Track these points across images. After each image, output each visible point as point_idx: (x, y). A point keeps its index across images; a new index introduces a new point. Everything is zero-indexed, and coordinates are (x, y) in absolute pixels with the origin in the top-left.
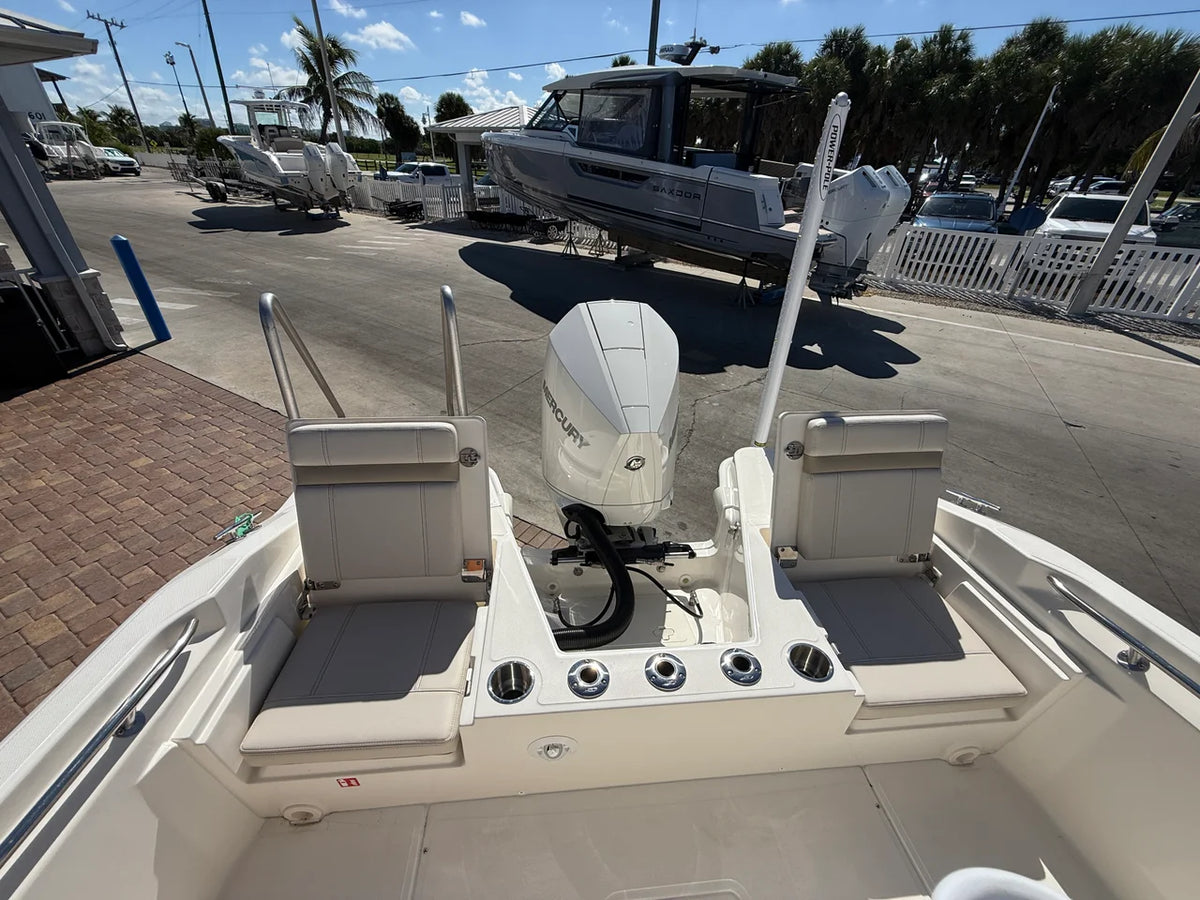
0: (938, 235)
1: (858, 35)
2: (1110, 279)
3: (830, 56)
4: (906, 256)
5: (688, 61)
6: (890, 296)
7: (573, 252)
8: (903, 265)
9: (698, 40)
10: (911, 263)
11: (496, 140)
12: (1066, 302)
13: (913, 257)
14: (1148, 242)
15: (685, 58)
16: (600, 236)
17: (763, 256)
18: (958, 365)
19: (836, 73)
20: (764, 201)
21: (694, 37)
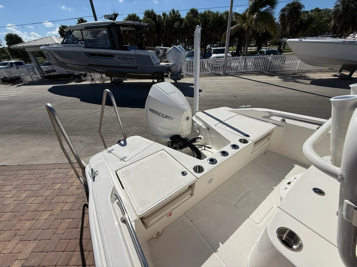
0: (191, 61)
1: (152, 11)
2: (227, 65)
3: (148, 17)
4: (188, 68)
5: (115, 19)
6: (188, 77)
7: (94, 83)
8: (188, 70)
9: (115, 13)
10: (189, 69)
11: (48, 49)
12: (222, 72)
13: (189, 67)
14: (230, 57)
15: (113, 18)
16: (101, 76)
17: (157, 73)
18: (209, 90)
19: (151, 22)
20: (153, 58)
21: (114, 12)
